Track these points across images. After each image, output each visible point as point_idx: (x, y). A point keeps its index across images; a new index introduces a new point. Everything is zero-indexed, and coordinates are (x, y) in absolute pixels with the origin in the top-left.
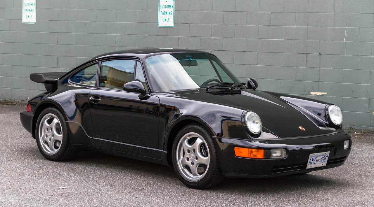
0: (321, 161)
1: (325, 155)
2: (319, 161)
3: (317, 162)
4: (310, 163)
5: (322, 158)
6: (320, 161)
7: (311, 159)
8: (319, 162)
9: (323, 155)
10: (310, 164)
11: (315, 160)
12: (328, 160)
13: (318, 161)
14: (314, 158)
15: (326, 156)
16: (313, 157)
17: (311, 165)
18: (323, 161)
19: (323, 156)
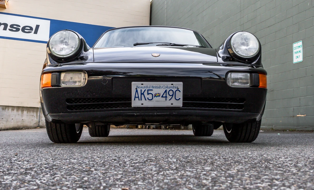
0: (166, 97)
1: (170, 87)
2: (159, 96)
3: (155, 99)
4: (135, 97)
5: (166, 91)
6: (162, 97)
7: (137, 91)
8: (160, 98)
9: (167, 87)
10: (137, 99)
11: (148, 94)
12: (184, 99)
13: (155, 96)
14: (143, 90)
15: (174, 90)
16: (142, 87)
17: (141, 102)
18: (169, 97)
19: (168, 90)
